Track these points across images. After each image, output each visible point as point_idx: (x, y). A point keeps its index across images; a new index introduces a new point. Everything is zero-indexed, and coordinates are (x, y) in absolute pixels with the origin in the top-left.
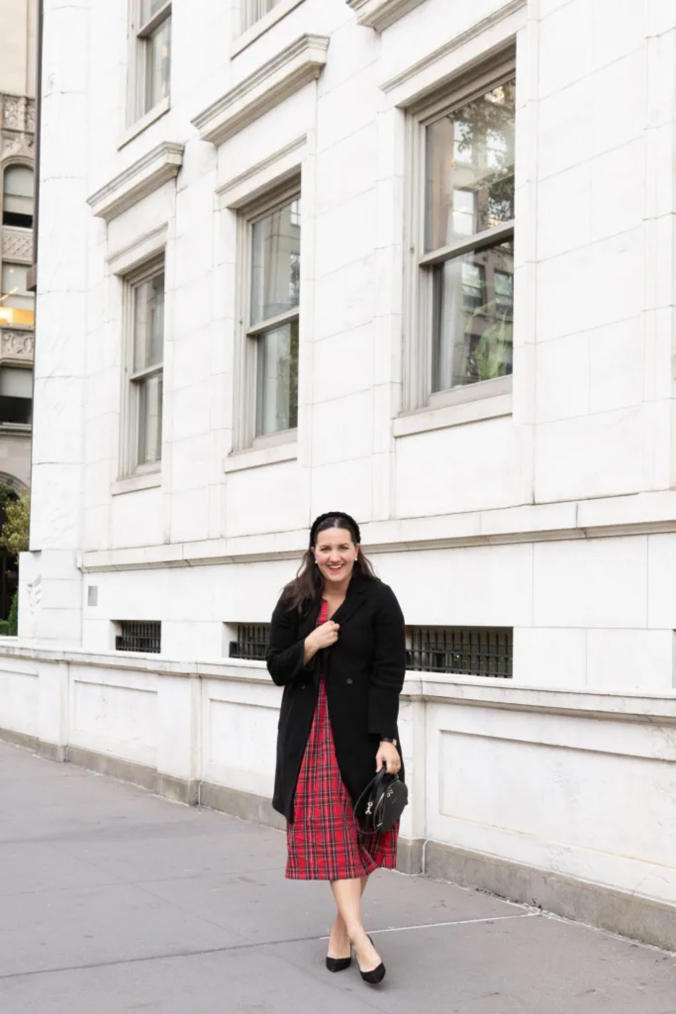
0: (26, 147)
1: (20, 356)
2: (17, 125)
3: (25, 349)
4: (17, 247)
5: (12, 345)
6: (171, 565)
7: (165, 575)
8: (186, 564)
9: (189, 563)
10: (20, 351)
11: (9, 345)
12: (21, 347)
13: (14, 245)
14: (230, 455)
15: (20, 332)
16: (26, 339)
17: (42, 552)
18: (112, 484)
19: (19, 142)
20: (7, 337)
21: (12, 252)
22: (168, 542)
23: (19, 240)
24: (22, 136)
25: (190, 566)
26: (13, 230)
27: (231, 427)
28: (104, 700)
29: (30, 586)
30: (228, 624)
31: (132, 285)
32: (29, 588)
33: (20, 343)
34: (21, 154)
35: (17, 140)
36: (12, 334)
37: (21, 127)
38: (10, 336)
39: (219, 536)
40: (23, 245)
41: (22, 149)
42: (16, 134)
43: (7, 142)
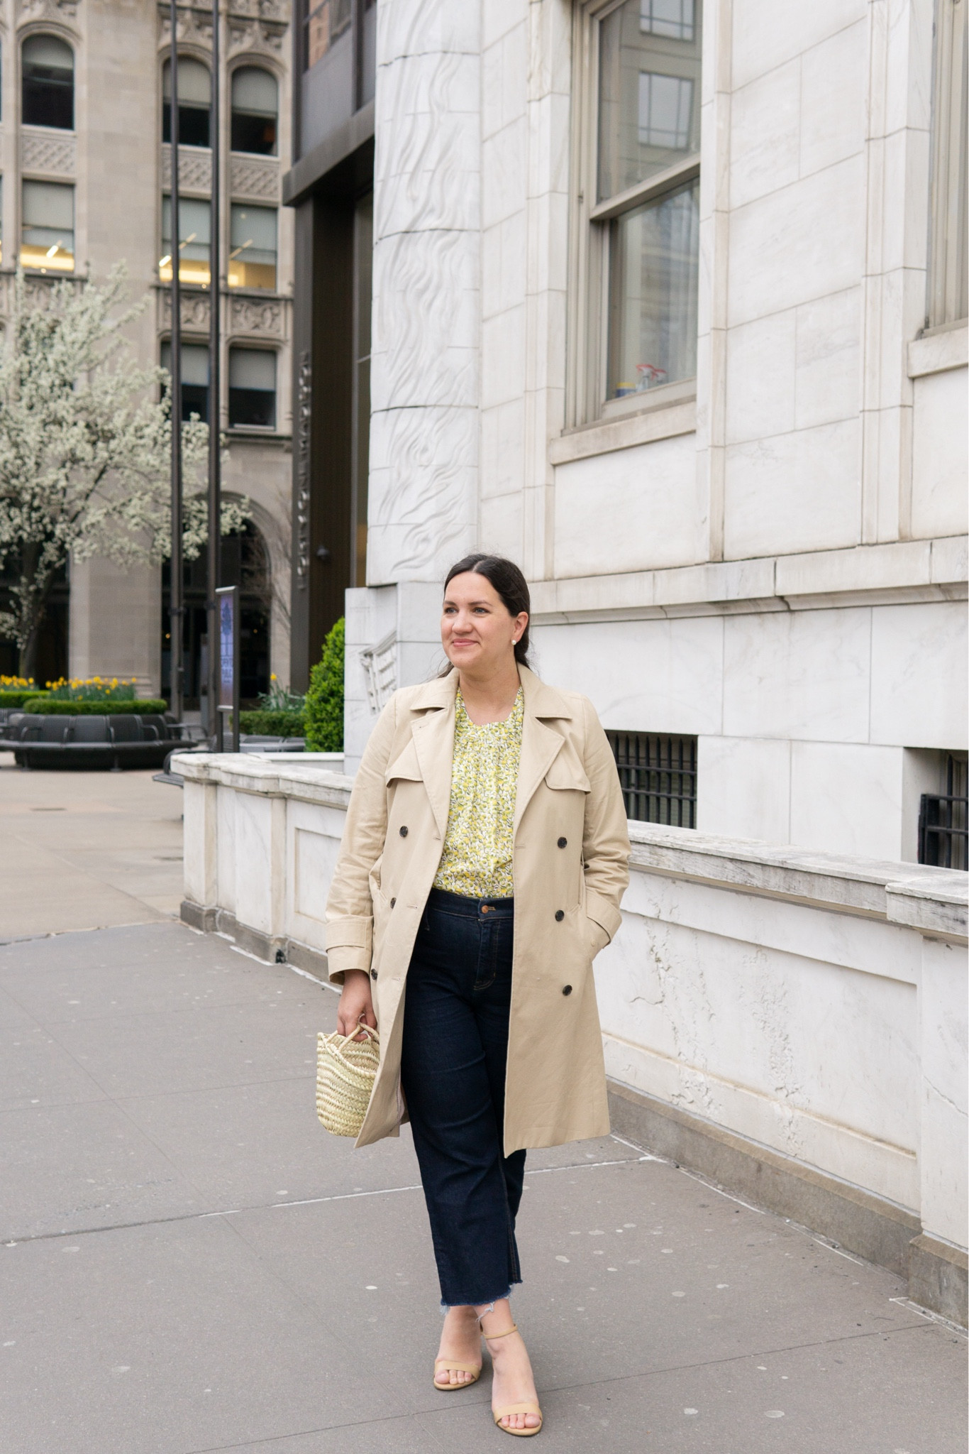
0: (260, 41)
1: (257, 333)
2: (248, 10)
3: (263, 323)
4: (250, 182)
5: (246, 318)
6: (725, 608)
7: (710, 631)
8: (781, 607)
9: (787, 604)
10: (256, 326)
11: (241, 318)
12: (258, 320)
13: (246, 178)
14: (921, 334)
15: (257, 301)
16: (265, 310)
17: (399, 586)
18: (550, 442)
19: (250, 35)
20: (238, 307)
21: (244, 188)
22: (719, 558)
23: (253, 172)
24: (256, 26)
25: (790, 611)
26: (245, 159)
27: (924, 266)
28: (658, 960)
29: (369, 655)
30: (918, 753)
31: (593, 15)
32: (368, 660)
33: (256, 315)
34: (254, 50)
35: (249, 31)
36: (246, 303)
37: (254, 13)
38: (242, 306)
39: (896, 537)
40: (258, 180)
41: (255, 44)
42: (247, 23)
43: (236, 34)
